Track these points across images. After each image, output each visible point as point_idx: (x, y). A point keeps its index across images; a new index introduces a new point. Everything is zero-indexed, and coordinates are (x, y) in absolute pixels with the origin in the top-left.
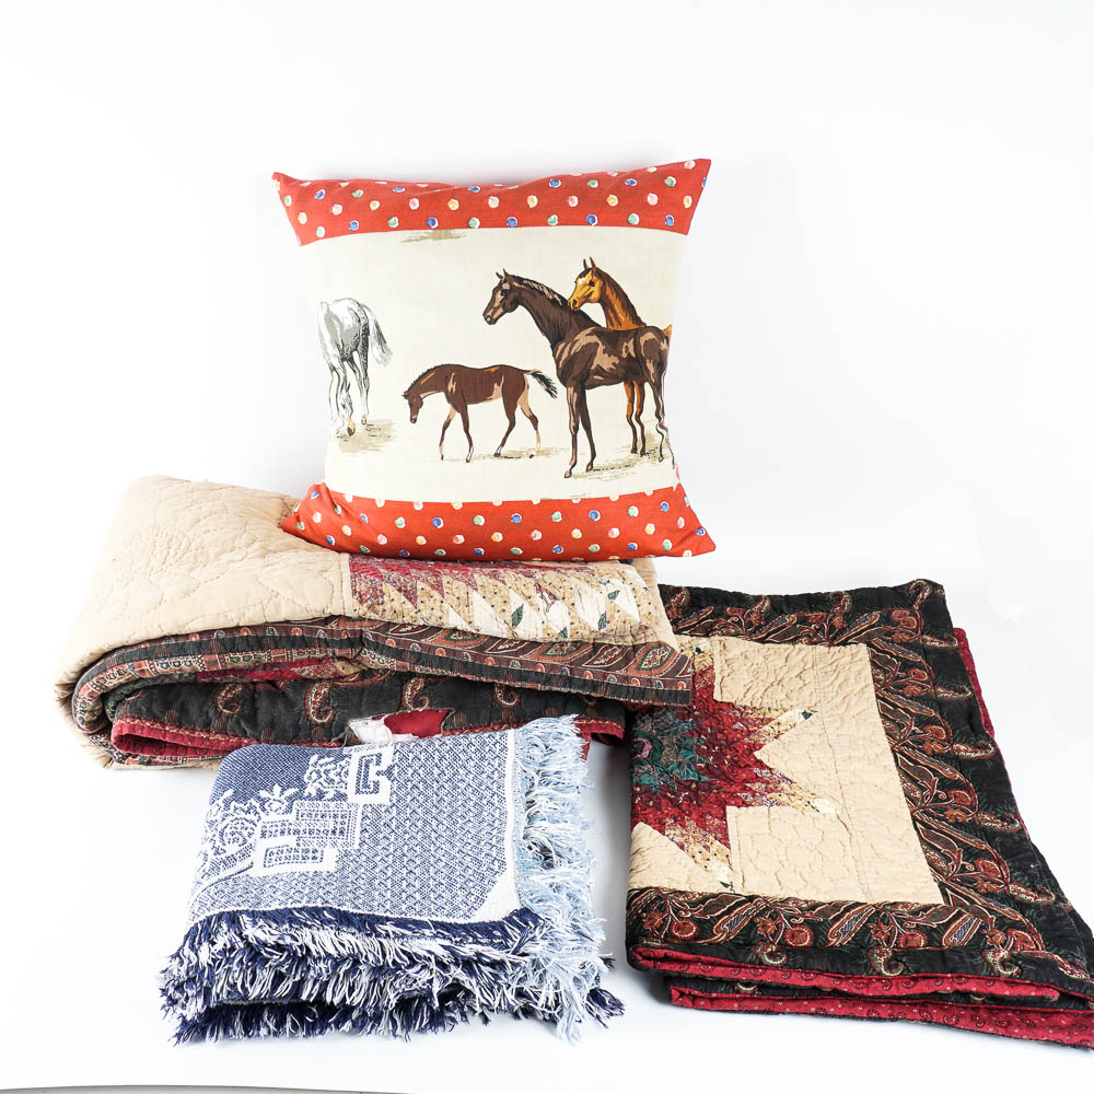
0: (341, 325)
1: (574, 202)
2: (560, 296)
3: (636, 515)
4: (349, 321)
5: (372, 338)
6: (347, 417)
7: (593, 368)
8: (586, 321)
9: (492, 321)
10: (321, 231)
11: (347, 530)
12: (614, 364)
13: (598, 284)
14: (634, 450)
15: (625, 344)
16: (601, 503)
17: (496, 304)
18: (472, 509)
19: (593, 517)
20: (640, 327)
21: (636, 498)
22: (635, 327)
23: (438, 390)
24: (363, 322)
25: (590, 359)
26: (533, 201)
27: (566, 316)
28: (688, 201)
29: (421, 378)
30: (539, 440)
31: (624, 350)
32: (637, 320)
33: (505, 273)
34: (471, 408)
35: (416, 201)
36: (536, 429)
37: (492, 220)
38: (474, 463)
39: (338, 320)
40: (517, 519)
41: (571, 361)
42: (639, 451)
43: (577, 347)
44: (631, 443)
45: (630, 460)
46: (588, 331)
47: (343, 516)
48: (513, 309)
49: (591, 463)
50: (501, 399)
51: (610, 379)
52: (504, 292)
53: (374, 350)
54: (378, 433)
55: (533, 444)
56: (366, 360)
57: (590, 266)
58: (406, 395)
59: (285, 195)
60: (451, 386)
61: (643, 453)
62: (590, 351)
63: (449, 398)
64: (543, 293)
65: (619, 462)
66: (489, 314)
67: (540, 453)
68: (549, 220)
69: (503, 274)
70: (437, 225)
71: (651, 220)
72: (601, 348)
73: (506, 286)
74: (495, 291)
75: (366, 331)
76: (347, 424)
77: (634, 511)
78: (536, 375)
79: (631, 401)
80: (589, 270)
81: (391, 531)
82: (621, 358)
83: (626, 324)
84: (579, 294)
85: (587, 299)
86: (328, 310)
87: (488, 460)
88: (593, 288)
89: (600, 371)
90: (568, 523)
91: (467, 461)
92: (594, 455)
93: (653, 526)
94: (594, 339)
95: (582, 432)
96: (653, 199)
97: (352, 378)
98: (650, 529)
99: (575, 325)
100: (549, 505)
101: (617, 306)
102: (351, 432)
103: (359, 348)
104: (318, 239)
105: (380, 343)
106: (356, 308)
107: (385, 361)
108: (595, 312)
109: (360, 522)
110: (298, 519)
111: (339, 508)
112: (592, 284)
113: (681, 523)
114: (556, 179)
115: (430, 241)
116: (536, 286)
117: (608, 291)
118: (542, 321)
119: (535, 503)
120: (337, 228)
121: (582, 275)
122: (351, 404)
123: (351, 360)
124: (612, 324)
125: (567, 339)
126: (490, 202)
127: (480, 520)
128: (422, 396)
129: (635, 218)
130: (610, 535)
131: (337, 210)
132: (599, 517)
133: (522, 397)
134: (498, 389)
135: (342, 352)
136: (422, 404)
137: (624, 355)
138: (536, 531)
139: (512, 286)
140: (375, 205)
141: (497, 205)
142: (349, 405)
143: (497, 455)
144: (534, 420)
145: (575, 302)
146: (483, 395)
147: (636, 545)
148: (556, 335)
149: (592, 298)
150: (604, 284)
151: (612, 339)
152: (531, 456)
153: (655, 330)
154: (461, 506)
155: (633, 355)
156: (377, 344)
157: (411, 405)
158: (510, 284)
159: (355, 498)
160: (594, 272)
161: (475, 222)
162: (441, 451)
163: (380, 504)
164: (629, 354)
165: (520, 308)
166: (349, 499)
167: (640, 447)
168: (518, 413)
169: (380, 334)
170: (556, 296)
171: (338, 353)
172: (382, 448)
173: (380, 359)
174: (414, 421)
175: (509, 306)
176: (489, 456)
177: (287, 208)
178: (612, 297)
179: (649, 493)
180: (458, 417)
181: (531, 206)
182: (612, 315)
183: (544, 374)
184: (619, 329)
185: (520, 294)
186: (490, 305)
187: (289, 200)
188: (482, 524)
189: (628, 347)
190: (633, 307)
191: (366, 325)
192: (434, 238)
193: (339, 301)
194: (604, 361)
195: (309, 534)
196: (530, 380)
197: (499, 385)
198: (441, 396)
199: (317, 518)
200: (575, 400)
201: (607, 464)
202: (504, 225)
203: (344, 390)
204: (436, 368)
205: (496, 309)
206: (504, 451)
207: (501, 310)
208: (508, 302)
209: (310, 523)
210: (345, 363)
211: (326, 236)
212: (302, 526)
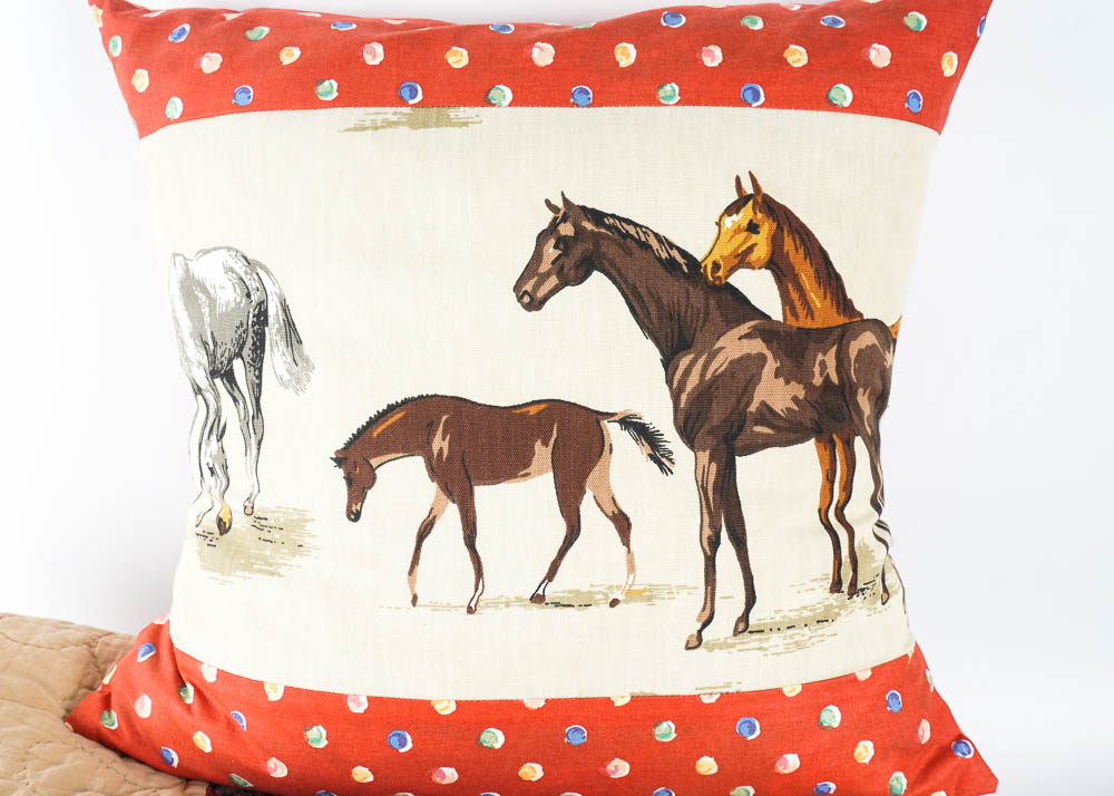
0: (212, 302)
1: (713, 57)
2: (684, 254)
3: (836, 724)
4: (228, 295)
5: (273, 332)
6: (216, 493)
7: (753, 408)
8: (739, 308)
9: (534, 304)
10: (175, 107)
11: (203, 742)
12: (795, 399)
13: (767, 228)
14: (836, 586)
15: (820, 357)
16: (765, 702)
17: (545, 267)
18: (475, 714)
19: (745, 730)
20: (851, 320)
21: (839, 689)
22: (841, 320)
23: (409, 451)
24: (255, 297)
25: (746, 389)
26: (626, 55)
27: (697, 297)
28: (949, 64)
29: (372, 423)
30: (631, 568)
31: (817, 369)
32: (845, 305)
33: (566, 201)
34: (483, 495)
35: (379, 49)
36: (626, 542)
37: (539, 90)
38: (484, 614)
39: (205, 291)
40: (577, 736)
41: (705, 394)
42: (845, 587)
43: (719, 364)
44: (830, 571)
45: (828, 608)
46: (745, 328)
47: (196, 708)
48: (580, 279)
49: (745, 618)
50: (551, 474)
51: (788, 432)
52: (562, 243)
53: (276, 358)
54: (276, 535)
55: (619, 576)
56: (259, 377)
57: (749, 190)
58: (340, 460)
59: (111, 35)
60: (440, 444)
61: (854, 590)
62: (745, 374)
63: (436, 470)
64: (646, 246)
65: (806, 613)
66: (528, 287)
67: (632, 595)
68: (661, 93)
69: (560, 204)
70: (420, 97)
71: (877, 98)
72: (771, 365)
73: (567, 229)
74: (542, 238)
75: (262, 318)
76: (218, 506)
77: (832, 716)
78: (628, 422)
79: (829, 478)
80: (750, 197)
81: (297, 752)
82: (809, 387)
83: (823, 313)
84: (726, 249)
85: (742, 260)
86: (187, 270)
87: (517, 612)
88: (755, 238)
89: (766, 415)
90: (690, 746)
91: (470, 610)
92: (751, 599)
93: (869, 744)
94: (757, 346)
95: (726, 550)
96: (880, 56)
97: (230, 414)
98: (865, 751)
99: (715, 315)
100: (648, 708)
101: (807, 277)
102: (223, 527)
103: (246, 352)
104: (169, 122)
105: (289, 344)
106: (240, 268)
107: (297, 383)
108: (759, 288)
109: (231, 726)
110: (107, 703)
111: (190, 688)
112: (753, 228)
113: (925, 731)
114: (675, 12)
115: (405, 129)
116: (632, 230)
117: (788, 244)
118: (644, 307)
119: (618, 703)
120: (207, 100)
121: (732, 209)
122: (225, 467)
123: (229, 377)
124: (795, 315)
125: (698, 345)
126: (535, 53)
127: (494, 738)
128: (374, 462)
129: (843, 94)
130: (780, 768)
131: (211, 63)
132: (758, 732)
133: (596, 471)
134: (542, 453)
135: (212, 357)
136: (374, 479)
137: (818, 380)
138: (617, 761)
139: (579, 230)
140: (290, 55)
141: (550, 61)
142: (219, 469)
143: (538, 599)
144: (622, 523)
145: (716, 266)
146: (511, 466)
147: (833, 786)
148: (673, 339)
149: (753, 257)
150: (780, 229)
151: (792, 345)
152: (614, 603)
153: (877, 325)
154: (453, 708)
155: (835, 379)
156: (282, 345)
157: (349, 480)
158: (577, 226)
159: (221, 674)
160: (757, 203)
161: (504, 93)
162: (412, 587)
163: (274, 695)
164: (827, 379)
165: (597, 278)
166: (210, 676)
167: (847, 579)
168: (588, 507)
169: (290, 326)
170: (675, 253)
171: (205, 360)
172: (283, 570)
173: (287, 377)
174: (354, 516)
175: (573, 270)
176: (519, 600)
177: (114, 60)
178: (797, 258)
179: (864, 675)
180: (451, 514)
181: (623, 64)
182: (794, 295)
183: (646, 420)
184: (810, 324)
185: (597, 246)
186: (531, 269)
187: (117, 45)
188: (498, 745)
189: (825, 364)
190: (838, 278)
191: (262, 304)
192: (413, 125)
193: (208, 252)
194: (775, 392)
195: (126, 741)
196: (614, 433)
197: (545, 444)
198: (418, 462)
199: (144, 708)
200: (712, 479)
201: (778, 618)
202: (564, 100)
203: (214, 438)
204: (405, 402)
205: (544, 277)
206: (552, 591)
207: (553, 281)
208: (569, 263)
209: (128, 717)
210: (218, 381)
211: (185, 117)
212: (112, 721)
